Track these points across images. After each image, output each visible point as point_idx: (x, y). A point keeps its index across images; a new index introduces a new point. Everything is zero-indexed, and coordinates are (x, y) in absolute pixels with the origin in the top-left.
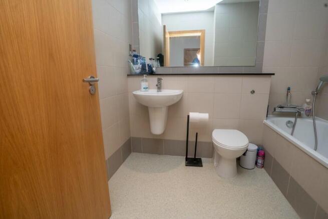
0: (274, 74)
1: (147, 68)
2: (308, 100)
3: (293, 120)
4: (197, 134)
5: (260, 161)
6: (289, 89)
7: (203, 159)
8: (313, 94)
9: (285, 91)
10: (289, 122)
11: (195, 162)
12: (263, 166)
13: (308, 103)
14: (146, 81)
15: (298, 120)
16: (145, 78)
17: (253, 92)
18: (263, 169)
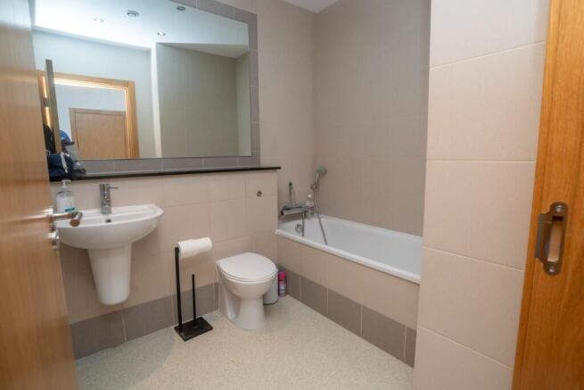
0: (279, 168)
1: (64, 165)
2: (310, 196)
3: (300, 222)
4: (193, 276)
5: (282, 287)
6: (291, 184)
7: (206, 317)
8: (312, 188)
9: (287, 187)
10: (298, 225)
11: (196, 327)
12: (287, 292)
13: (310, 199)
14: (69, 193)
15: (306, 220)
16: (64, 186)
17: (259, 193)
18: (288, 296)
